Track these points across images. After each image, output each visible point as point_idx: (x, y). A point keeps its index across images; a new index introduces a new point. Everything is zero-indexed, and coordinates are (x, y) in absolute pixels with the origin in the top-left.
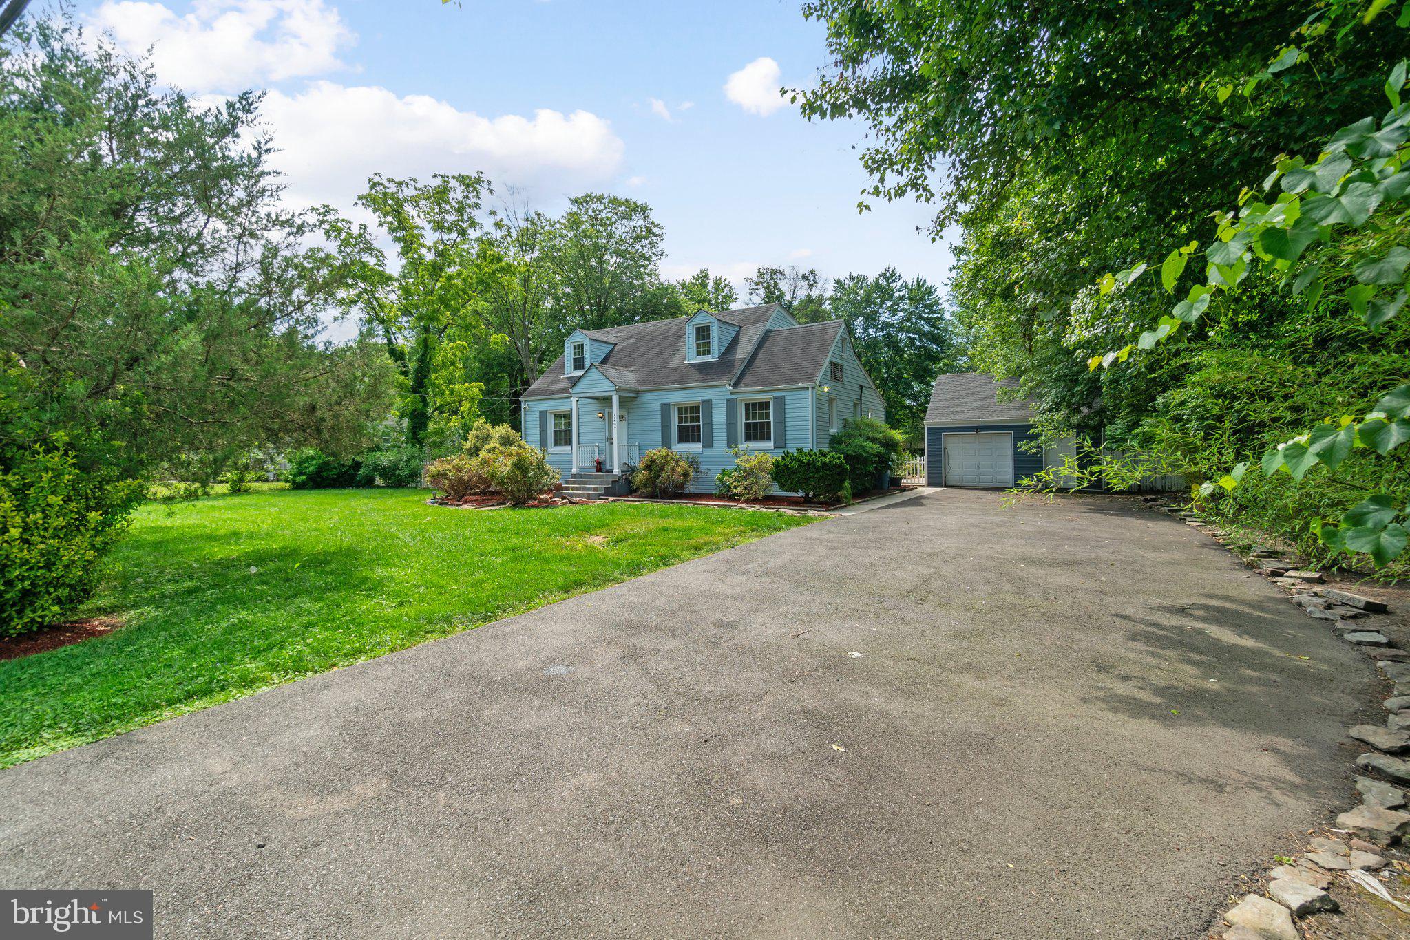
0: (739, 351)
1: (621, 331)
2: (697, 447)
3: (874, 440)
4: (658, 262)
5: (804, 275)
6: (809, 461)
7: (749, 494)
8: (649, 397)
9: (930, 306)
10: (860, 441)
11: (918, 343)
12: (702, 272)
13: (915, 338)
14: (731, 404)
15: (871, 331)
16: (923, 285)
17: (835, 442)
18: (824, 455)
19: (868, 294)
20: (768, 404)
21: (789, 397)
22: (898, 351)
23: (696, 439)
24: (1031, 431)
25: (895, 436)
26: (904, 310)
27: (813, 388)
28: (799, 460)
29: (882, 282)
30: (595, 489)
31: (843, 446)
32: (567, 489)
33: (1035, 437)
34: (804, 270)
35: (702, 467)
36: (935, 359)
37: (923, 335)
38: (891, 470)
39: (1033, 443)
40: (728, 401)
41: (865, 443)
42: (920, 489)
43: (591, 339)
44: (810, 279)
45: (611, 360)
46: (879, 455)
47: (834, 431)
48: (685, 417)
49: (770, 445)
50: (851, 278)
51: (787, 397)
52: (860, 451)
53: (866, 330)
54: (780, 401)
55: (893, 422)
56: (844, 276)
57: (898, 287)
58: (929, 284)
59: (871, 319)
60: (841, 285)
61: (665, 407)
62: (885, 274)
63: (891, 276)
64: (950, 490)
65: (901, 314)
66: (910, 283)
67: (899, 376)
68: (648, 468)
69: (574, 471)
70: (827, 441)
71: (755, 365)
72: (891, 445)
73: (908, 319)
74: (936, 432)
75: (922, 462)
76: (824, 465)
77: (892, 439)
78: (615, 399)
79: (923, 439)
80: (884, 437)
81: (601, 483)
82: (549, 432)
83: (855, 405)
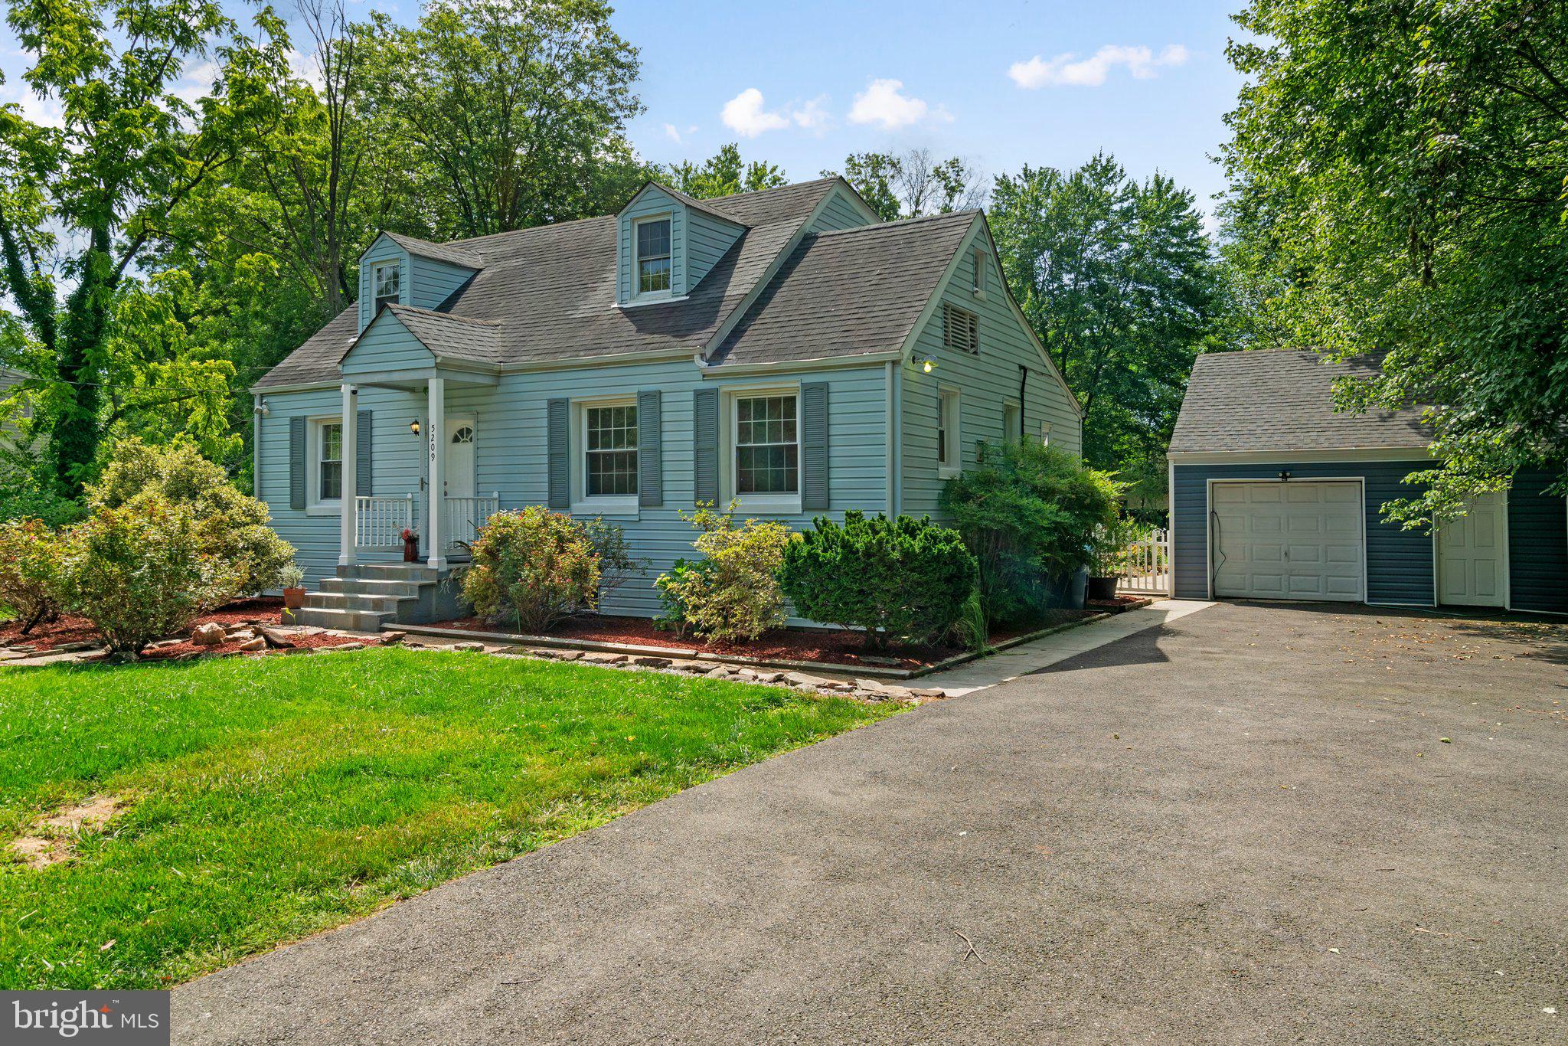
0: (734, 280)
1: (498, 244)
2: (629, 503)
3: (1046, 494)
4: (625, 122)
5: (937, 171)
6: (869, 546)
7: (726, 624)
8: (526, 384)
9: (1180, 232)
10: (1010, 495)
11: (1156, 304)
12: (725, 152)
13: (1151, 294)
14: (705, 400)
15: (1067, 279)
16: (1169, 189)
17: (954, 494)
18: (911, 531)
19: (1061, 207)
20: (791, 401)
21: (838, 384)
22: (1119, 317)
23: (625, 487)
24: (1408, 479)
25: (1099, 484)
26: (1130, 239)
27: (895, 363)
28: (846, 545)
29: (1088, 182)
30: (377, 605)
31: (972, 506)
32: (317, 602)
33: (1417, 491)
34: (939, 159)
35: (631, 555)
36: (1191, 335)
37: (1165, 286)
38: (1093, 566)
39: (1415, 506)
40: (699, 394)
41: (1024, 501)
42: (1159, 604)
43: (415, 256)
44: (951, 179)
45: (461, 304)
46: (1057, 527)
47: (946, 472)
48: (606, 434)
49: (792, 502)
50: (1028, 175)
51: (833, 387)
52: (1012, 519)
53: (1055, 277)
54: (819, 394)
55: (1098, 452)
56: (1014, 172)
57: (1119, 194)
58: (1178, 187)
59: (1067, 254)
60: (1008, 187)
61: (557, 408)
62: (1093, 167)
63: (1105, 171)
64: (1226, 608)
65: (1125, 246)
66: (1141, 187)
67: (1121, 368)
68: (491, 554)
69: (344, 559)
70: (934, 495)
71: (767, 313)
72: (1089, 506)
73: (1139, 255)
74: (1193, 476)
75: (1160, 543)
76: (908, 555)
77: (1092, 491)
78: (435, 387)
79: (1166, 491)
80: (1072, 487)
81: (396, 589)
82: (310, 466)
83: (1008, 411)
